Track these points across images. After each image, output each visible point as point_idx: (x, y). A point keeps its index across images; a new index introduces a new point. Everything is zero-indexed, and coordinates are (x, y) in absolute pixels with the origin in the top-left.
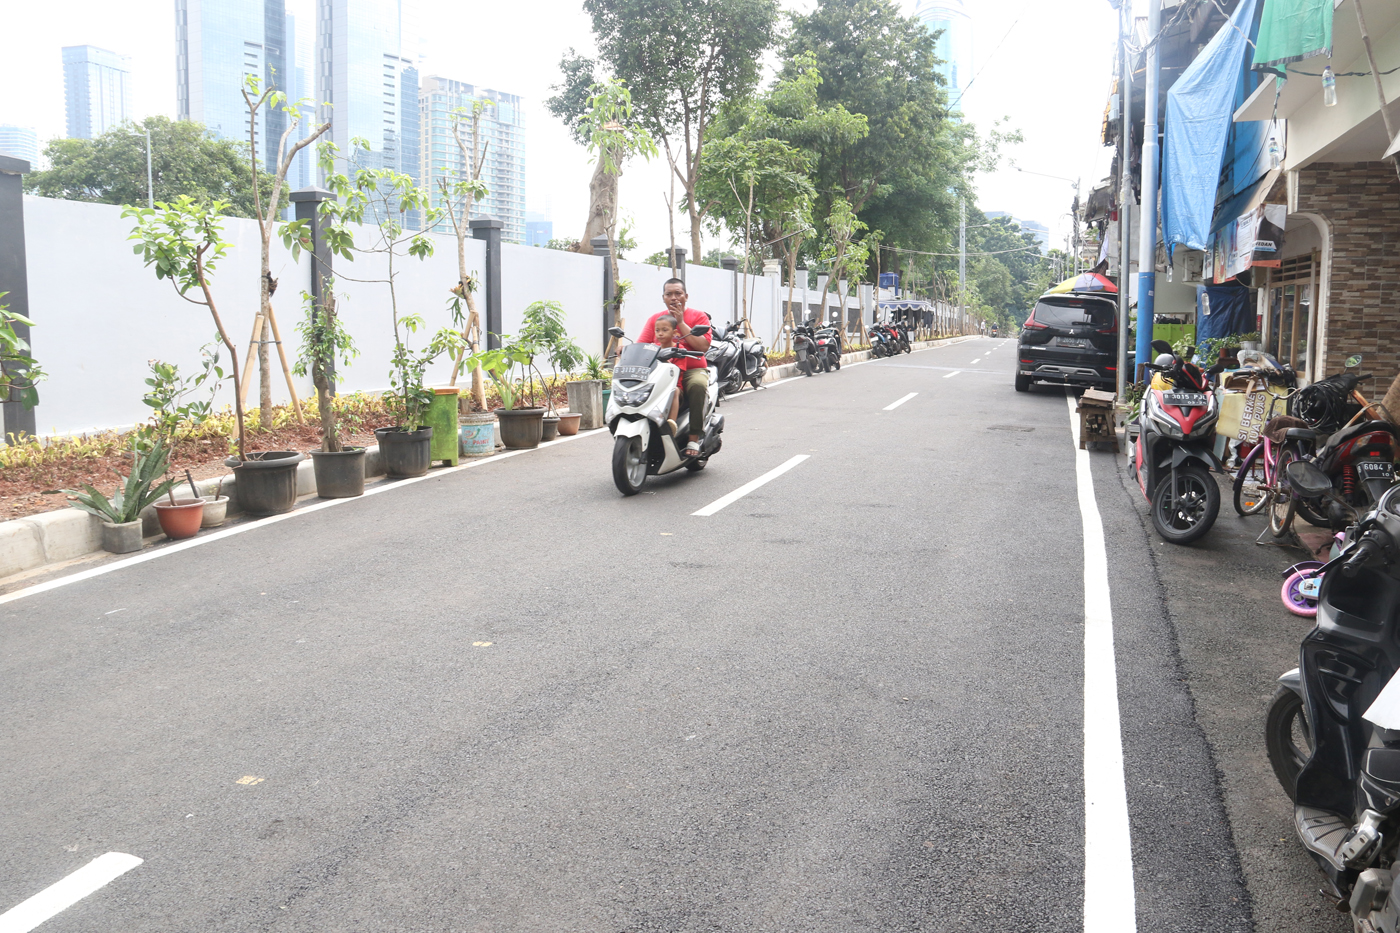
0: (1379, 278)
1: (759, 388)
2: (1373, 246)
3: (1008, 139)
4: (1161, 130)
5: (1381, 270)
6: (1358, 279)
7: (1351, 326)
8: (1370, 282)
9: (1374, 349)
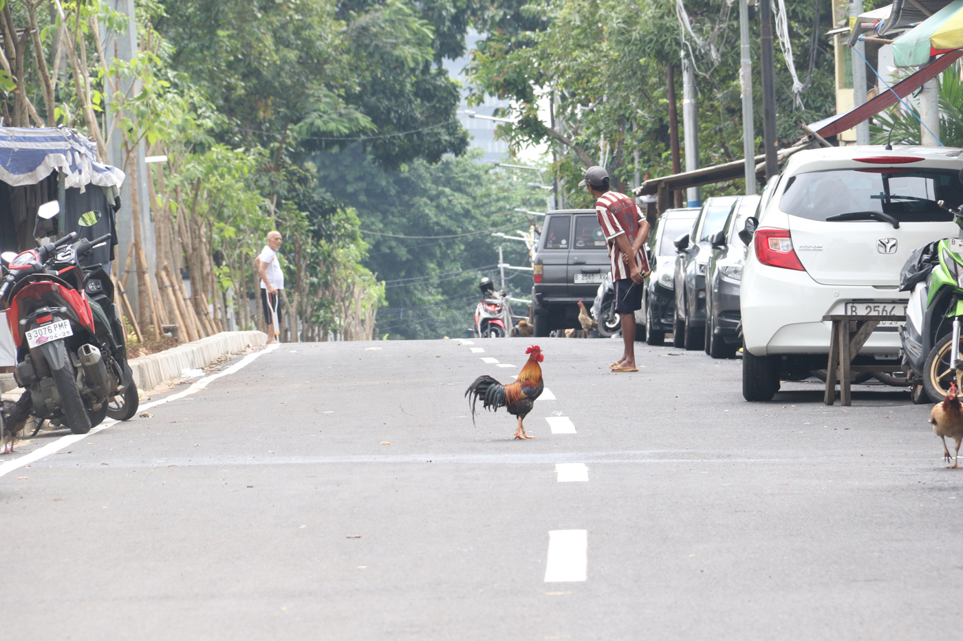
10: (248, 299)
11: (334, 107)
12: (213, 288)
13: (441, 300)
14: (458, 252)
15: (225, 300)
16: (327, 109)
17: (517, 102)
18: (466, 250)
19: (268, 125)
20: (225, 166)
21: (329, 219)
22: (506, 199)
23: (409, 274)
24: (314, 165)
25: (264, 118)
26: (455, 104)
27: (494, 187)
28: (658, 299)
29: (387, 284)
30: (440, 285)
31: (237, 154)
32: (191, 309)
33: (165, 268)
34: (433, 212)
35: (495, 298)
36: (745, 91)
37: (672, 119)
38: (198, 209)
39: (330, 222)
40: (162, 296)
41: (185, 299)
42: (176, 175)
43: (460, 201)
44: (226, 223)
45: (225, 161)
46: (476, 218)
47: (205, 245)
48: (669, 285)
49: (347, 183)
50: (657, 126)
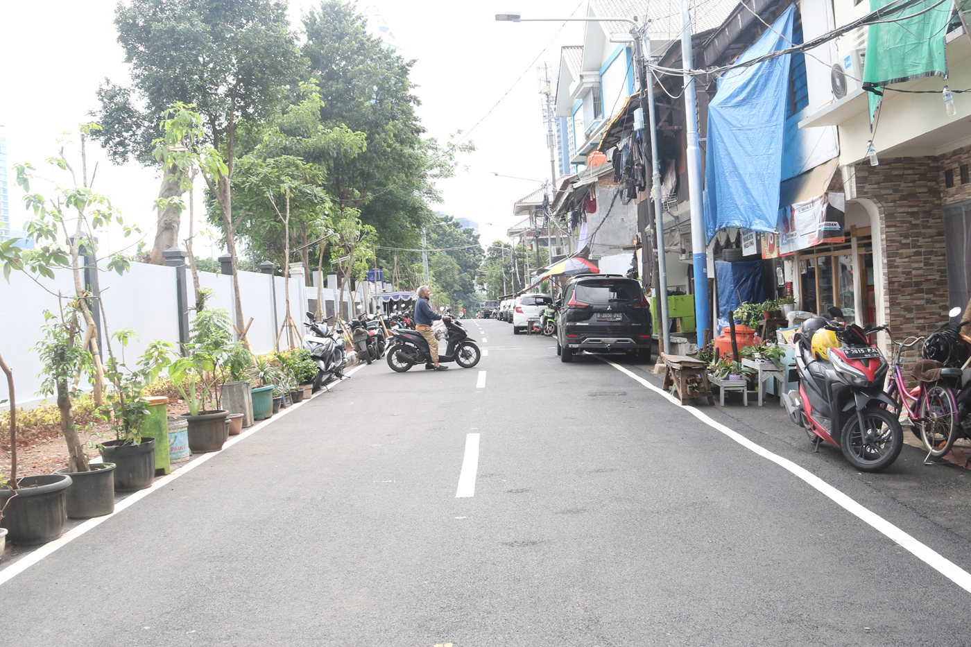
0: (920, 247)
1: (343, 378)
2: (914, 222)
3: (463, 149)
4: (703, 135)
5: (921, 240)
6: (906, 248)
7: (904, 285)
8: (914, 250)
9: (923, 302)
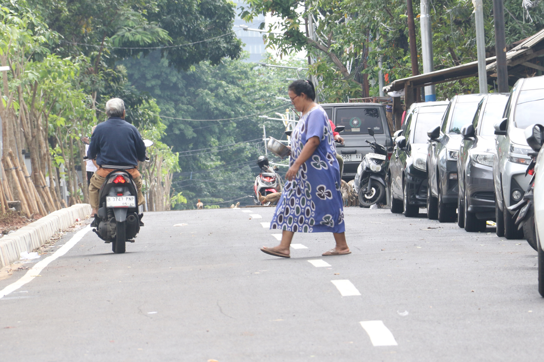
10: (76, 171)
11: (140, 23)
12: (49, 165)
13: (220, 165)
14: (231, 128)
15: (58, 173)
16: (134, 25)
17: (283, 18)
18: (237, 127)
19: (89, 38)
20: (56, 71)
21: (136, 109)
22: (266, 89)
23: (196, 146)
24: (124, 67)
25: (86, 32)
26: (230, 20)
27: (257, 80)
28: (413, 179)
29: (180, 155)
30: (219, 154)
31: (65, 62)
32: (31, 184)
33: (10, 155)
34: (213, 100)
35: (270, 172)
36: (477, 7)
37: (410, 30)
38: (36, 104)
39: (137, 111)
40: (8, 176)
41: (26, 177)
42: (17, 80)
43: (233, 91)
44: (58, 115)
45: (56, 67)
46: (245, 103)
47: (42, 132)
48: (422, 168)
49: (146, 80)
50: (398, 36)
